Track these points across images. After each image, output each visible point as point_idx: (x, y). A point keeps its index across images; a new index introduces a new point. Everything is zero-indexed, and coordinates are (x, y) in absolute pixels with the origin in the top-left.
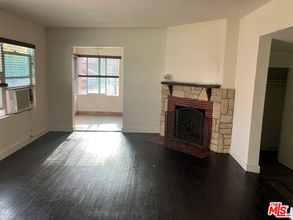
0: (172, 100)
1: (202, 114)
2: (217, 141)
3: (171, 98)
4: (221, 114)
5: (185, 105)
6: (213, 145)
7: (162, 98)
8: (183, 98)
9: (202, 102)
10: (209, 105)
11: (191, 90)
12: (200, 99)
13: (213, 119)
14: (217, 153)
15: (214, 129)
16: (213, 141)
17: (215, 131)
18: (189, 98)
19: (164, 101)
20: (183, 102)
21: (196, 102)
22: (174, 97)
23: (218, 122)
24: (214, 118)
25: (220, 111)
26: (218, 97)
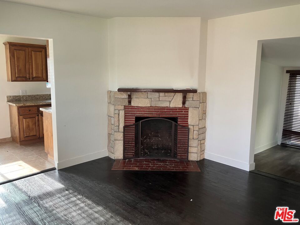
0: (130, 111)
1: (173, 122)
2: (196, 148)
3: (128, 108)
4: (199, 120)
5: (150, 115)
6: (192, 154)
7: (115, 110)
8: (149, 107)
9: (175, 109)
10: (182, 112)
11: (159, 96)
12: (172, 105)
13: (189, 126)
14: (197, 161)
15: (192, 137)
16: (191, 150)
17: (193, 139)
18: (157, 106)
19: (119, 114)
20: (147, 111)
21: (165, 109)
22: (133, 106)
23: (196, 128)
24: (191, 125)
25: (198, 116)
26: (195, 102)
